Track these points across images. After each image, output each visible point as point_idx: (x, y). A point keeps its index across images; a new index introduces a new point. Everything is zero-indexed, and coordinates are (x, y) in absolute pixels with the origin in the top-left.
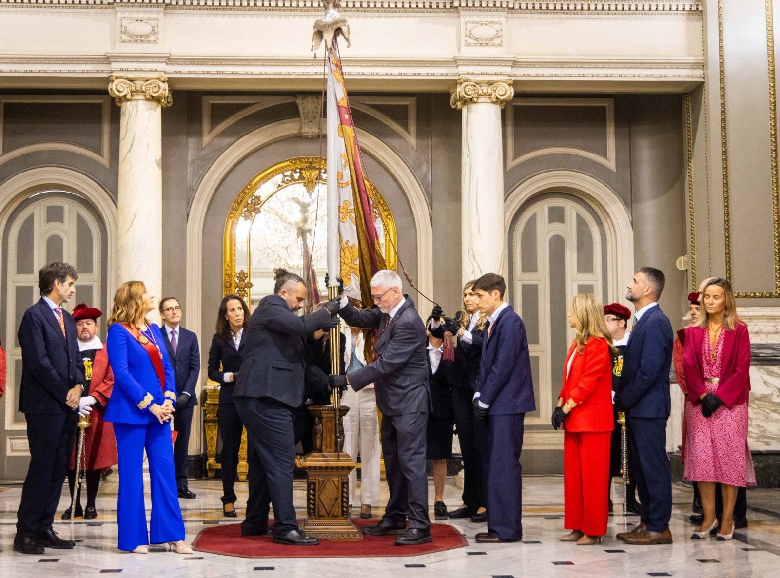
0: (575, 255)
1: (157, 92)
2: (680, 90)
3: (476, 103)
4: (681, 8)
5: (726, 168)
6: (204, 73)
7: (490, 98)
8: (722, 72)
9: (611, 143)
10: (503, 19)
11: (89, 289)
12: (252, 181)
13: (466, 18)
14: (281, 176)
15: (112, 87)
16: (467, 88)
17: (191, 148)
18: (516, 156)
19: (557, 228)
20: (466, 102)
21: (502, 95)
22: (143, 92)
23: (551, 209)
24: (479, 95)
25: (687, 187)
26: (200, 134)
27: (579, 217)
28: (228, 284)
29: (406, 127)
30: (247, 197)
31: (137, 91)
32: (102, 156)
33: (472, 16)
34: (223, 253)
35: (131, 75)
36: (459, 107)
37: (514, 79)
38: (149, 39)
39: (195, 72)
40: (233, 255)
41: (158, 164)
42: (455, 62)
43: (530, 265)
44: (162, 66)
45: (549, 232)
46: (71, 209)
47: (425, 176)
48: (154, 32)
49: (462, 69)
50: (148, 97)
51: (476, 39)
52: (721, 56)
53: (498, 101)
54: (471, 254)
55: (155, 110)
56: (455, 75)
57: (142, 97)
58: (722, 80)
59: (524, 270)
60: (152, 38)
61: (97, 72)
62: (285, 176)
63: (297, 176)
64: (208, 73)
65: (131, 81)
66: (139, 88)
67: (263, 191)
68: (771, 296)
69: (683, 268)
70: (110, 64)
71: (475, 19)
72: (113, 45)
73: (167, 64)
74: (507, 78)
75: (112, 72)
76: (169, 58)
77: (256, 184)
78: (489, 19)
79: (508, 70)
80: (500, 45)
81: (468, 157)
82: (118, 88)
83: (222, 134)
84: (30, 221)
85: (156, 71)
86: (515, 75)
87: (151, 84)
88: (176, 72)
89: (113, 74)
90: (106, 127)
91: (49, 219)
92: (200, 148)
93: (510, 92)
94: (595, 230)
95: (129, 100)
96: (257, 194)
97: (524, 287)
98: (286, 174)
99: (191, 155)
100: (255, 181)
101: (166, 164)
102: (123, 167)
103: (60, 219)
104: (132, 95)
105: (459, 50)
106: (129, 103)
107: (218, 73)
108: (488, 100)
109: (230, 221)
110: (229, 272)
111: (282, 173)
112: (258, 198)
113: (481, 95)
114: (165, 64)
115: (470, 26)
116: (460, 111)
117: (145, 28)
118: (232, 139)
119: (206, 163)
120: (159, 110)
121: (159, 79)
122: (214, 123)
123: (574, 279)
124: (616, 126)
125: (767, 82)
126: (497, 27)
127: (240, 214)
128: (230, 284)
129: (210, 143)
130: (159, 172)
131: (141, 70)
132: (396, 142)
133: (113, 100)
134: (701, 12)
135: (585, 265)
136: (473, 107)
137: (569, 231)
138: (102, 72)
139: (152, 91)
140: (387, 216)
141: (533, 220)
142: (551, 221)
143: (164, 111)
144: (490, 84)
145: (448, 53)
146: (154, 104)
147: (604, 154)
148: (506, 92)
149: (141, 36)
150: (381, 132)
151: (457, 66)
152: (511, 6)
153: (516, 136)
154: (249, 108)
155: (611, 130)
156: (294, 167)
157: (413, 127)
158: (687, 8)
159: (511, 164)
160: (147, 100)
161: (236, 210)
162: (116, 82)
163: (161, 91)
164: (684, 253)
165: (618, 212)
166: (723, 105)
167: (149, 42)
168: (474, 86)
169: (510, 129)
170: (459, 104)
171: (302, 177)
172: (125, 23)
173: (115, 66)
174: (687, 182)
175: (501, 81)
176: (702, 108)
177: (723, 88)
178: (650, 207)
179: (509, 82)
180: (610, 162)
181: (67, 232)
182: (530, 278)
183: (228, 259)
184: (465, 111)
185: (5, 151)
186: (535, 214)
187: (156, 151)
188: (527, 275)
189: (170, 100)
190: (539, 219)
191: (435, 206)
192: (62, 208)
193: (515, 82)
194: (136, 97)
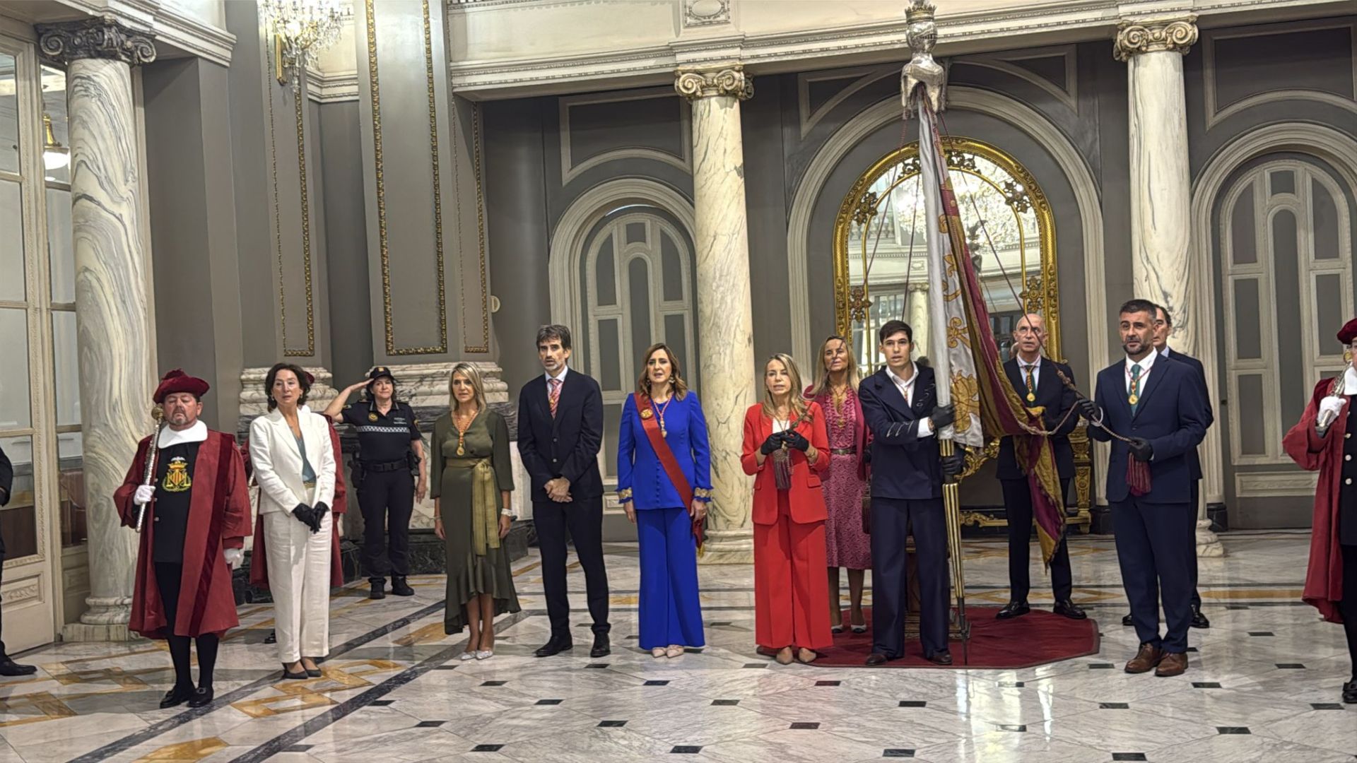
0: (1311, 236)
1: (731, 85)
3: (1146, 52)
7: (1165, 44)
12: (865, 174)
14: (901, 165)
15: (679, 84)
16: (1132, 34)
17: (787, 140)
18: (1219, 109)
19: (1285, 201)
20: (1132, 52)
21: (1182, 39)
22: (715, 86)
23: (1275, 176)
24: (1149, 43)
26: (797, 123)
27: (1315, 182)
28: (841, 305)
29: (1063, 87)
30: (860, 196)
31: (708, 86)
32: (683, 160)
35: (699, 67)
36: (1124, 59)
37: (1196, 14)
38: (718, 19)
39: (776, 55)
40: (845, 268)
41: (739, 173)
42: (1114, 2)
43: (1245, 253)
44: (736, 52)
45: (1272, 207)
46: (652, 225)
47: (1092, 150)
48: (724, 11)
49: (1123, 10)
50: (722, 92)
53: (1175, 47)
54: (1144, 255)
55: (732, 107)
56: (1115, 18)
57: (715, 93)
59: (1238, 260)
60: (722, 17)
61: (661, 67)
62: (906, 165)
64: (792, 53)
65: (700, 74)
66: (710, 83)
67: (879, 186)
70: (674, 55)
72: (678, 34)
73: (741, 48)
74: (1187, 14)
75: (678, 65)
76: (743, 41)
77: (871, 177)
79: (1189, 3)
81: (1139, 127)
82: (688, 84)
83: (823, 120)
84: (609, 242)
85: (729, 58)
86: (1200, 9)
87: (723, 75)
88: (753, 57)
89: (679, 68)
91: (630, 239)
92: (798, 138)
93: (1193, 32)
94: (1340, 200)
95: (701, 98)
96: (871, 190)
97: (1237, 283)
98: (906, 162)
99: (787, 148)
100: (868, 175)
101: (750, 170)
102: (699, 180)
103: (643, 239)
104: (703, 92)
106: (700, 101)
107: (804, 52)
108: (1162, 47)
109: (840, 227)
110: (842, 290)
111: (903, 161)
112: (874, 195)
113: (1151, 41)
114: (739, 49)
116: (1126, 65)
118: (838, 125)
119: (805, 159)
120: (737, 105)
121: (733, 69)
122: (814, 107)
123: (1310, 268)
127: (852, 218)
128: (844, 305)
129: (810, 133)
130: (741, 181)
131: (712, 60)
132: (1047, 108)
133: (682, 98)
135: (1327, 249)
136: (1142, 58)
137: (1302, 203)
138: (667, 66)
139: (726, 84)
140: (1041, 204)
141: (1248, 192)
142: (1275, 191)
144: (1164, 24)
146: (730, 100)
147: (1349, 94)
148: (1187, 34)
149: (709, 17)
150: (1028, 96)
151: (1117, 6)
153: (1218, 83)
154: (858, 82)
157: (1072, 85)
159: (1207, 122)
160: (720, 95)
161: (846, 212)
162: (683, 77)
163: (736, 83)
167: (719, 23)
168: (1142, 30)
170: (1123, 54)
172: (689, 2)
173: (680, 58)
175: (1179, 20)
179: (1191, 20)
181: (651, 253)
182: (1246, 271)
183: (840, 273)
184: (1131, 65)
185: (574, 164)
186: (1250, 187)
187: (735, 158)
188: (1242, 267)
189: (751, 90)
190: (1257, 190)
191: (1105, 185)
192: (643, 225)
193: (1200, 17)
194: (708, 93)
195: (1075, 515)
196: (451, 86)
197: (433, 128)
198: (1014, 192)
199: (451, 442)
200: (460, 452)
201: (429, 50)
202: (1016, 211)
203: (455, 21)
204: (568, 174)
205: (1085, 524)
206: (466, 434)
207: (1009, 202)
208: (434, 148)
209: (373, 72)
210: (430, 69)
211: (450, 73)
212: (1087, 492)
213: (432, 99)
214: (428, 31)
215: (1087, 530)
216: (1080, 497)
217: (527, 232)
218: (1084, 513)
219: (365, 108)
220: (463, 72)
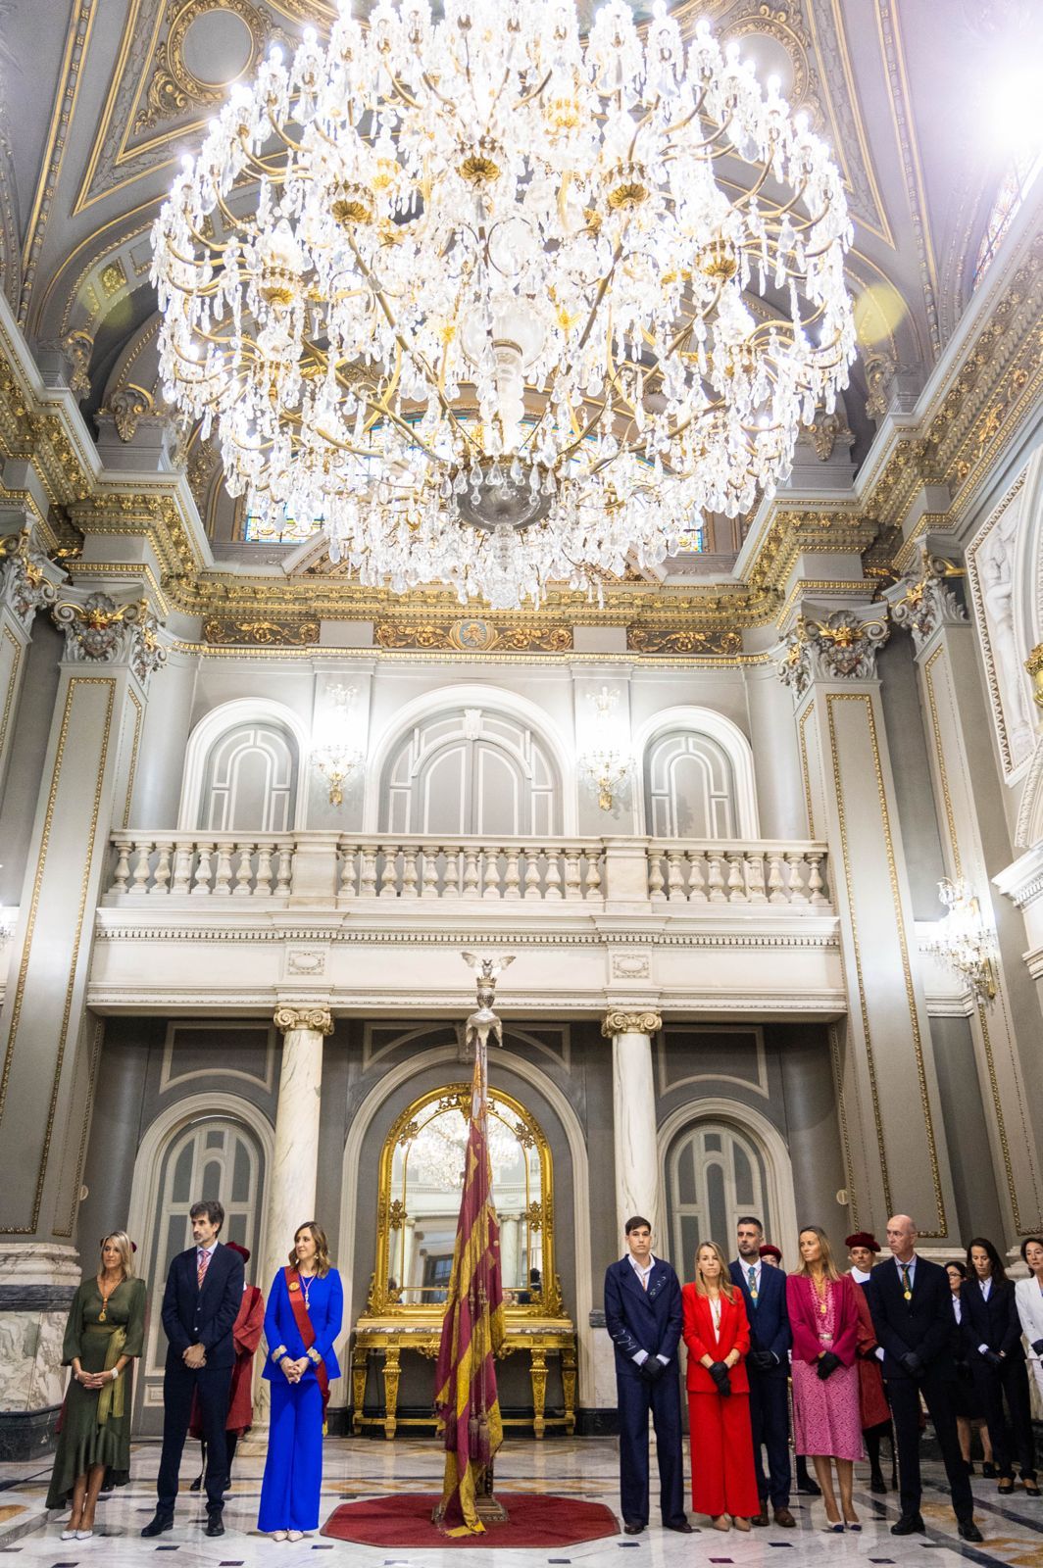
0: (734, 1185)
1: (320, 1021)
2: (826, 1020)
3: (626, 1032)
4: (818, 943)
5: (876, 1100)
6: (365, 1003)
7: (639, 1028)
8: (863, 1004)
9: (762, 1070)
10: (649, 953)
11: (243, 1218)
12: (409, 1107)
13: (614, 951)
14: (437, 1102)
15: (277, 1017)
16: (617, 1018)
17: (352, 1073)
18: (669, 1082)
19: (714, 1157)
20: (619, 1031)
21: (650, 1026)
22: (307, 1021)
23: (707, 1137)
24: (628, 1026)
25: (840, 1117)
26: (360, 1060)
27: (736, 1146)
28: (382, 1215)
29: (559, 1052)
30: (405, 1123)
31: (301, 1021)
32: (266, 1082)
33: (619, 950)
34: (378, 1182)
35: (295, 1006)
36: (610, 1036)
37: (661, 1009)
38: (314, 971)
40: (388, 1183)
41: (317, 1092)
42: (605, 993)
43: (688, 1197)
44: (326, 997)
45: (706, 1161)
46: (231, 1135)
47: (580, 1102)
48: (320, 965)
49: (611, 1000)
50: (311, 1026)
51: (624, 972)
52: (861, 988)
53: (646, 1031)
54: (625, 1187)
55: (317, 1039)
56: (604, 1005)
57: (305, 1027)
58: (864, 1012)
59: (683, 1201)
60: (318, 970)
61: (265, 1002)
62: (442, 1102)
63: (453, 1102)
64: (369, 1003)
65: (296, 1010)
66: (302, 1018)
67: (419, 1118)
68: (936, 1236)
69: (843, 1203)
70: (277, 994)
71: (622, 952)
72: (281, 977)
73: (331, 995)
74: (654, 1009)
75: (278, 1002)
76: (333, 990)
77: (414, 1109)
78: (636, 953)
79: (655, 1001)
80: (646, 977)
81: (620, 1086)
82: (283, 1018)
83: (381, 1060)
84: (190, 1147)
85: (320, 1001)
86: (662, 1006)
87: (314, 1014)
88: (338, 1003)
89: (279, 1005)
90: (271, 1053)
91: (209, 1146)
92: (360, 1073)
93: (658, 1022)
94: (753, 1159)
95: (292, 1029)
96: (413, 1120)
97: (684, 1219)
98: (443, 1100)
99: (351, 1080)
100: (412, 1107)
101: (325, 1092)
102: (284, 1096)
103: (221, 1146)
104: (296, 1025)
105: (608, 983)
106: (292, 1032)
107: (379, 1003)
108: (636, 1030)
109: (388, 1147)
110: (384, 1202)
111: (439, 1099)
112: (415, 1124)
113: (631, 1025)
114: (328, 995)
115: (618, 959)
116: (611, 1040)
117: (312, 962)
118: (392, 1065)
119: (364, 1090)
120: (321, 1038)
121: (322, 1009)
122: (374, 1050)
123: (734, 1211)
124: (766, 1053)
125: (908, 1015)
126: (644, 960)
127: (398, 1140)
128: (385, 1215)
129: (369, 1070)
130: (317, 1100)
131: (306, 1001)
132: (550, 1068)
133: (278, 1028)
134: (839, 946)
135: (745, 1197)
136: (623, 1036)
137: (726, 1159)
138: (269, 1002)
139: (316, 1021)
140: (543, 1142)
141: (689, 1147)
142: (707, 1149)
143: (326, 1040)
144: (639, 1014)
145: (597, 984)
146: (316, 1033)
147: (757, 1082)
148: (654, 1022)
149: (308, 969)
150: (536, 1059)
151: (606, 998)
152: (656, 940)
153: (668, 1063)
155: (761, 1057)
156: (451, 1093)
157: (567, 1054)
158: (825, 943)
159: (664, 1091)
160: (310, 1029)
161: (393, 1135)
162: (281, 1012)
163: (324, 1021)
164: (844, 1187)
165: (774, 1142)
166: (867, 1036)
167: (315, 974)
168: (623, 1016)
169: (662, 1056)
170: (609, 1033)
171: (458, 1103)
172: (293, 956)
173: (281, 997)
174: (840, 1113)
175: (649, 1012)
176: (848, 1039)
177: (865, 1020)
178: (805, 1137)
179: (657, 1013)
180: (763, 1090)
181: (226, 1158)
182: (689, 1210)
183: (383, 1187)
184: (615, 1040)
185: (172, 1076)
186: (691, 1142)
187: (316, 1080)
188: (686, 1207)
189: (332, 1028)
190: (695, 1147)
191: (590, 1133)
192: (221, 1135)
193: (663, 1012)
194: (300, 1026)
195: (563, 1416)
196: (86, 1000)
197: (64, 1033)
198: (523, 1131)
199: (93, 1307)
200: (103, 1317)
201: (73, 970)
202: (523, 1147)
203: (99, 950)
204: (166, 1083)
205: (570, 1425)
206: (109, 1300)
207: (519, 1138)
208: (61, 1049)
209: (21, 983)
210: (71, 985)
211: (87, 990)
212: (572, 1395)
213: (67, 1009)
214: (76, 955)
215: (571, 1431)
216: (567, 1400)
217: (123, 1130)
218: (570, 1415)
219: (8, 1010)
220: (97, 990)
